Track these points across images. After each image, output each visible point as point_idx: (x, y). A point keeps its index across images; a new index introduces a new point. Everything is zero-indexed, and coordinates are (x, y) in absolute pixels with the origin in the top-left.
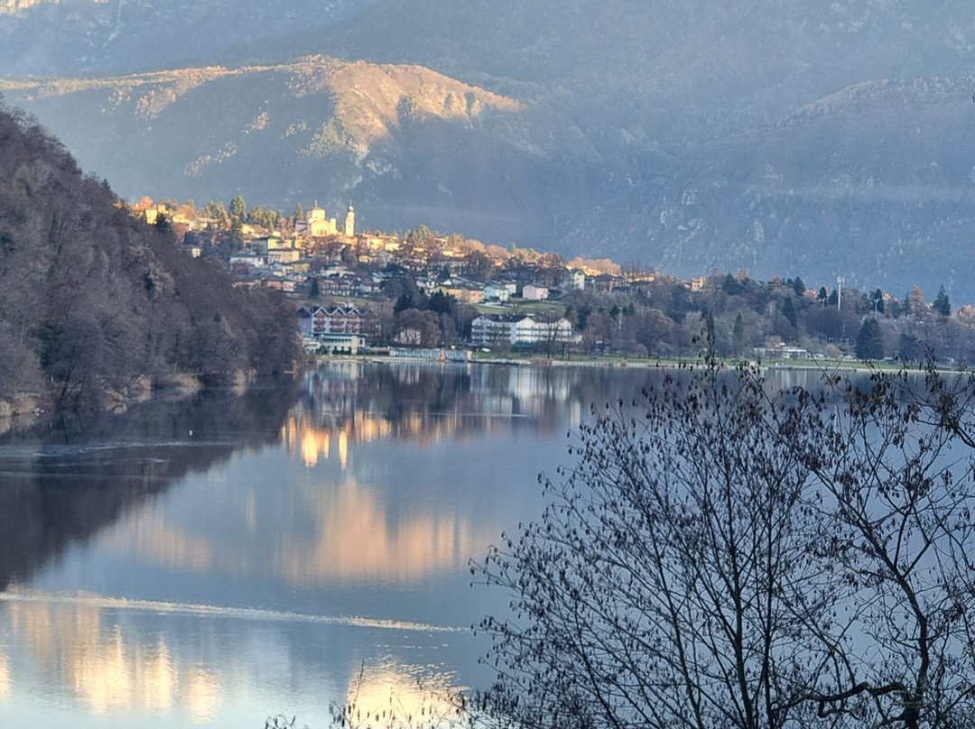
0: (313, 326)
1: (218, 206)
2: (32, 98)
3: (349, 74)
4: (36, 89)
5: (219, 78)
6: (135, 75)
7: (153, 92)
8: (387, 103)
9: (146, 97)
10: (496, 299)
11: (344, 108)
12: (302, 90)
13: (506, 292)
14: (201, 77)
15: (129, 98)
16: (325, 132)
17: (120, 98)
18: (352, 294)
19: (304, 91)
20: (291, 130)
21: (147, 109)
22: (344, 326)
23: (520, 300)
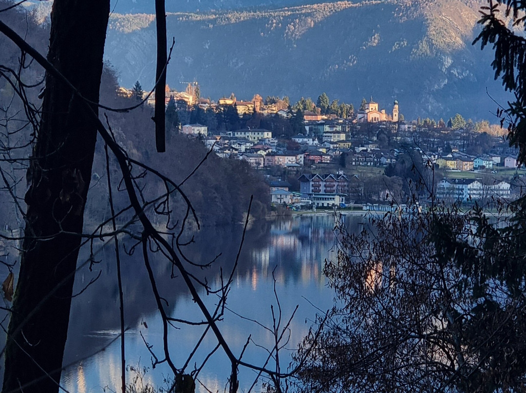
0: (311, 188)
1: (307, 101)
2: (212, 26)
3: (439, 6)
4: (215, 19)
5: (345, 9)
6: (286, 8)
7: (297, 20)
8: (466, 26)
9: (292, 24)
10: (483, 167)
11: (434, 30)
12: (404, 18)
13: (491, 162)
14: (333, 9)
15: (280, 25)
16: (420, 47)
17: (274, 25)
18: (375, 165)
19: (405, 18)
20: (396, 47)
21: (293, 32)
22: (335, 188)
23: (502, 168)
